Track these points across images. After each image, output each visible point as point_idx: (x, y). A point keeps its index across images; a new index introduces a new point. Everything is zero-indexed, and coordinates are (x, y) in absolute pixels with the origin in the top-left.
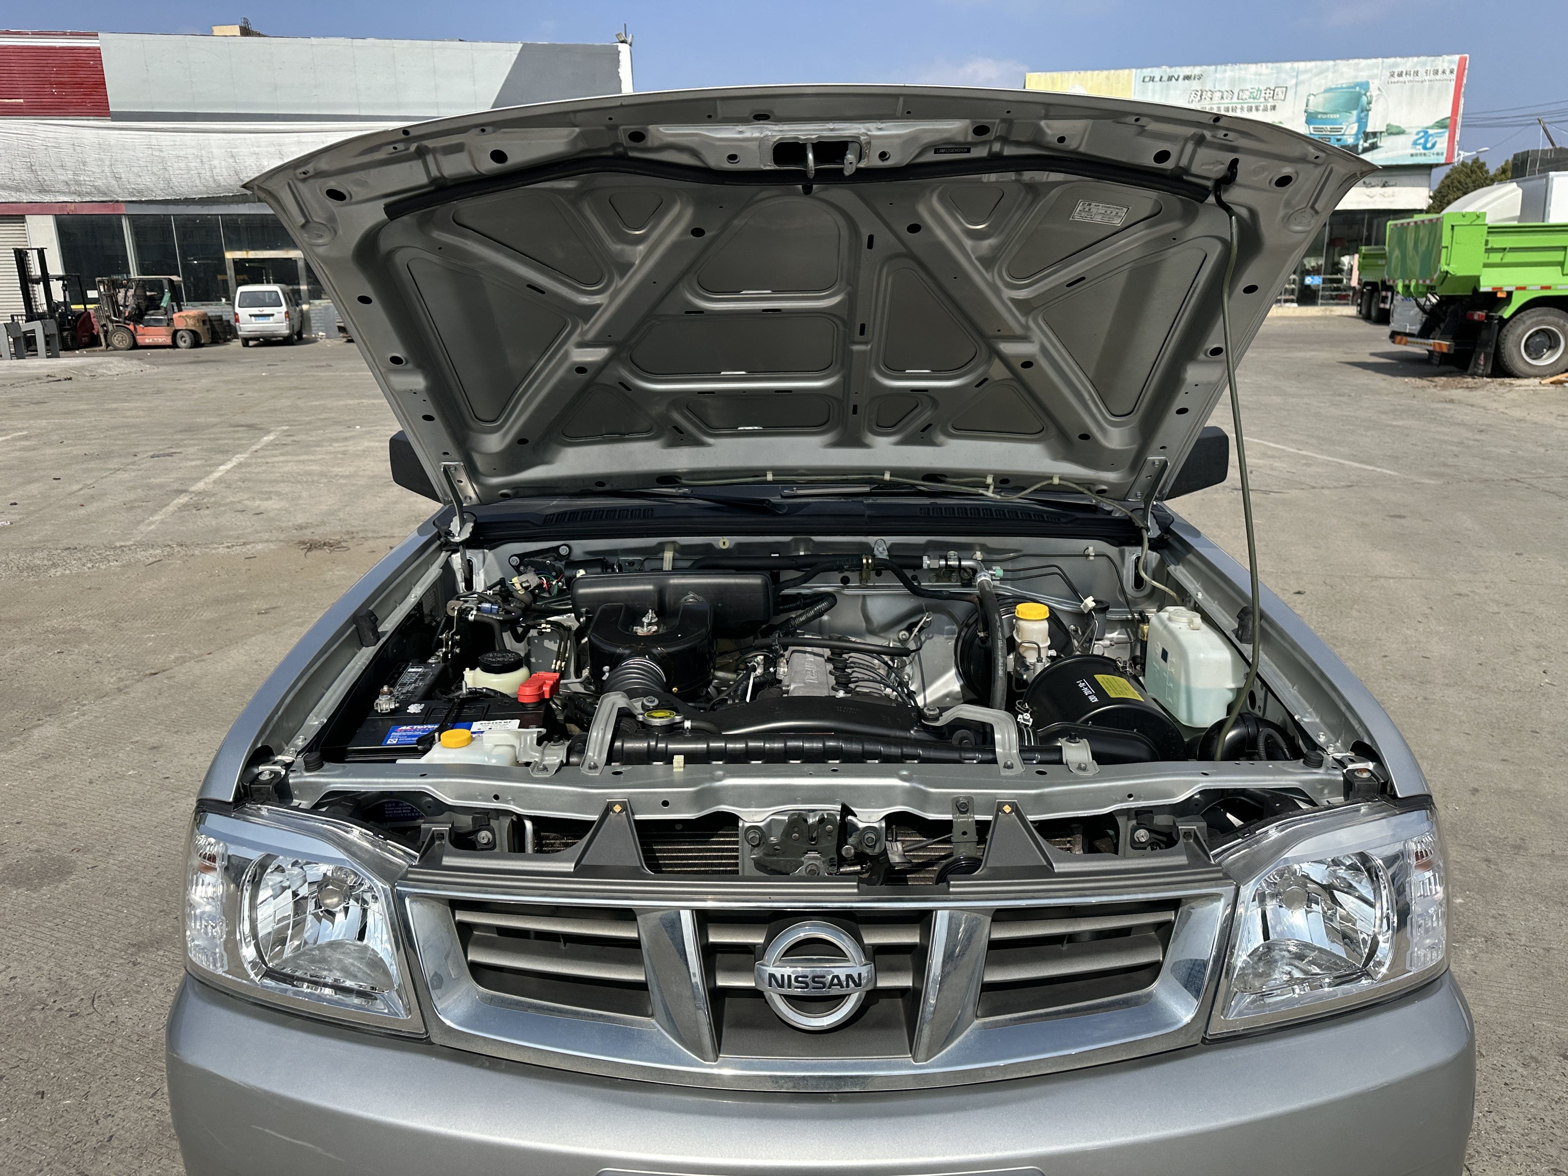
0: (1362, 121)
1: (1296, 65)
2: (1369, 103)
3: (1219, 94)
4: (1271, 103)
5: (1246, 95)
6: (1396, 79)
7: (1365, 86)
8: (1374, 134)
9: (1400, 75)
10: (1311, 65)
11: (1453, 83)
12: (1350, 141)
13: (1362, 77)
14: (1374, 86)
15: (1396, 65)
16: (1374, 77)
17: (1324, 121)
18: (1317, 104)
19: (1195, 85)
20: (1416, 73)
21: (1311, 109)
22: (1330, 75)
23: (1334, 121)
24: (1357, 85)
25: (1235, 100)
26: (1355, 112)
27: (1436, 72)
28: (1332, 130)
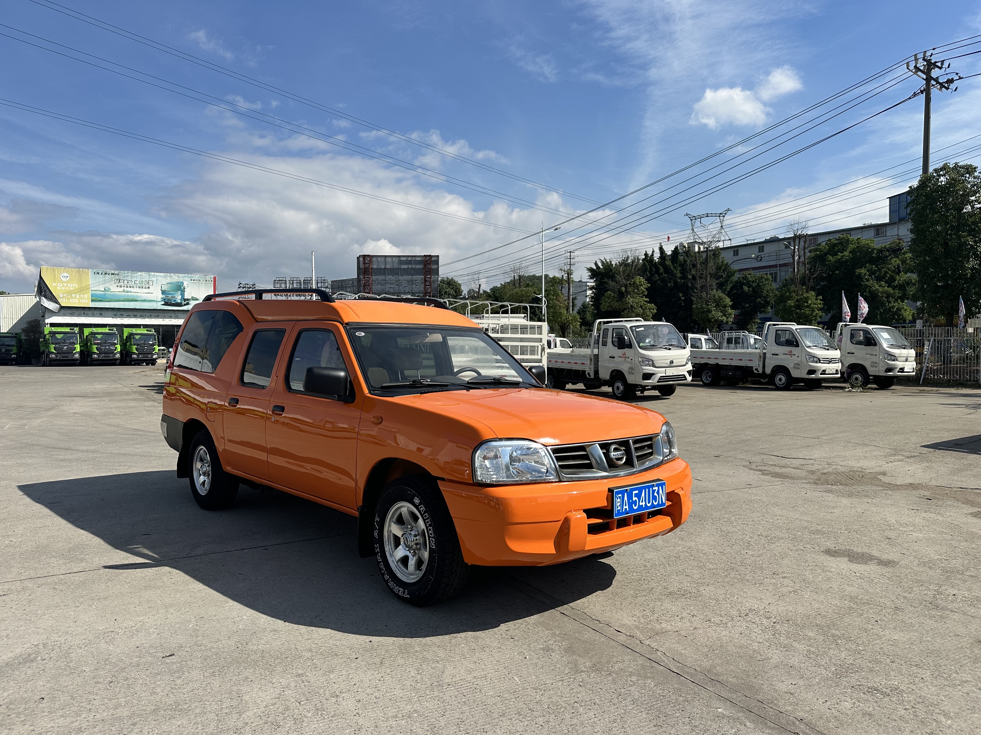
0: (183, 295)
1: (156, 274)
2: (184, 289)
3: (126, 281)
4: (147, 286)
5: (137, 282)
6: (193, 282)
7: (183, 283)
8: (188, 299)
9: (194, 280)
10: (162, 274)
11: (213, 285)
12: (179, 301)
13: (181, 280)
14: (185, 284)
15: (193, 277)
16: (185, 280)
17: (169, 294)
18: (165, 288)
19: (117, 277)
20: (200, 280)
21: (163, 289)
22: (169, 278)
23: (172, 294)
24: (179, 282)
25: (133, 283)
26: (179, 292)
27: (206, 281)
28: (172, 297)
